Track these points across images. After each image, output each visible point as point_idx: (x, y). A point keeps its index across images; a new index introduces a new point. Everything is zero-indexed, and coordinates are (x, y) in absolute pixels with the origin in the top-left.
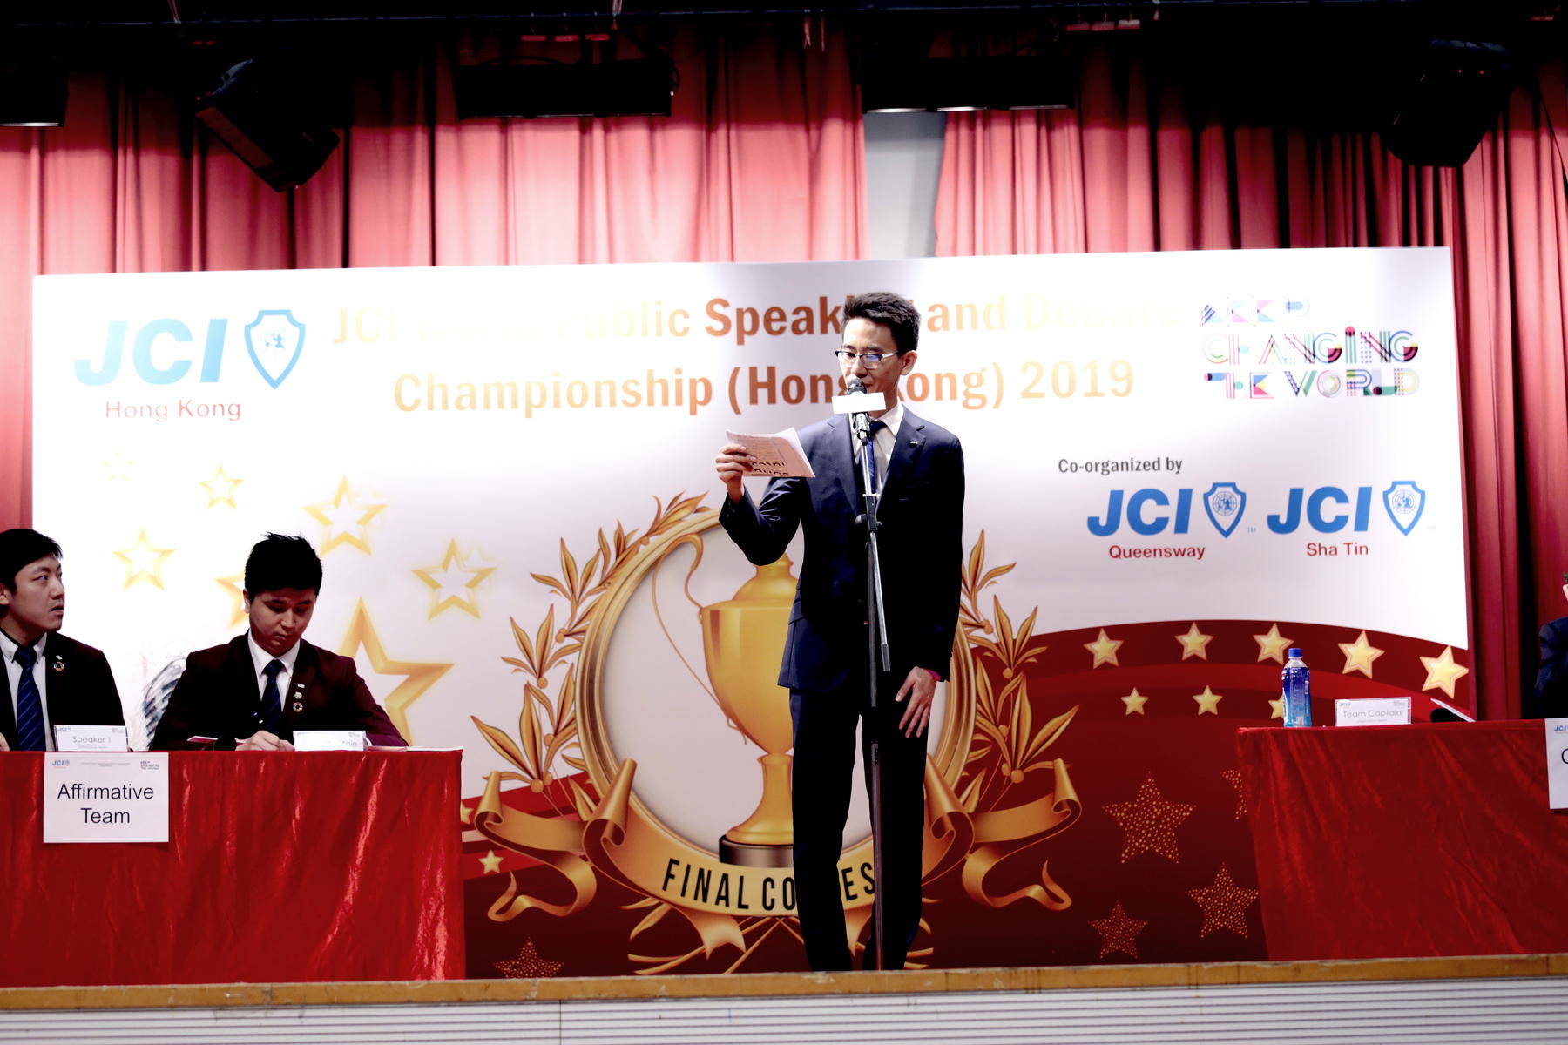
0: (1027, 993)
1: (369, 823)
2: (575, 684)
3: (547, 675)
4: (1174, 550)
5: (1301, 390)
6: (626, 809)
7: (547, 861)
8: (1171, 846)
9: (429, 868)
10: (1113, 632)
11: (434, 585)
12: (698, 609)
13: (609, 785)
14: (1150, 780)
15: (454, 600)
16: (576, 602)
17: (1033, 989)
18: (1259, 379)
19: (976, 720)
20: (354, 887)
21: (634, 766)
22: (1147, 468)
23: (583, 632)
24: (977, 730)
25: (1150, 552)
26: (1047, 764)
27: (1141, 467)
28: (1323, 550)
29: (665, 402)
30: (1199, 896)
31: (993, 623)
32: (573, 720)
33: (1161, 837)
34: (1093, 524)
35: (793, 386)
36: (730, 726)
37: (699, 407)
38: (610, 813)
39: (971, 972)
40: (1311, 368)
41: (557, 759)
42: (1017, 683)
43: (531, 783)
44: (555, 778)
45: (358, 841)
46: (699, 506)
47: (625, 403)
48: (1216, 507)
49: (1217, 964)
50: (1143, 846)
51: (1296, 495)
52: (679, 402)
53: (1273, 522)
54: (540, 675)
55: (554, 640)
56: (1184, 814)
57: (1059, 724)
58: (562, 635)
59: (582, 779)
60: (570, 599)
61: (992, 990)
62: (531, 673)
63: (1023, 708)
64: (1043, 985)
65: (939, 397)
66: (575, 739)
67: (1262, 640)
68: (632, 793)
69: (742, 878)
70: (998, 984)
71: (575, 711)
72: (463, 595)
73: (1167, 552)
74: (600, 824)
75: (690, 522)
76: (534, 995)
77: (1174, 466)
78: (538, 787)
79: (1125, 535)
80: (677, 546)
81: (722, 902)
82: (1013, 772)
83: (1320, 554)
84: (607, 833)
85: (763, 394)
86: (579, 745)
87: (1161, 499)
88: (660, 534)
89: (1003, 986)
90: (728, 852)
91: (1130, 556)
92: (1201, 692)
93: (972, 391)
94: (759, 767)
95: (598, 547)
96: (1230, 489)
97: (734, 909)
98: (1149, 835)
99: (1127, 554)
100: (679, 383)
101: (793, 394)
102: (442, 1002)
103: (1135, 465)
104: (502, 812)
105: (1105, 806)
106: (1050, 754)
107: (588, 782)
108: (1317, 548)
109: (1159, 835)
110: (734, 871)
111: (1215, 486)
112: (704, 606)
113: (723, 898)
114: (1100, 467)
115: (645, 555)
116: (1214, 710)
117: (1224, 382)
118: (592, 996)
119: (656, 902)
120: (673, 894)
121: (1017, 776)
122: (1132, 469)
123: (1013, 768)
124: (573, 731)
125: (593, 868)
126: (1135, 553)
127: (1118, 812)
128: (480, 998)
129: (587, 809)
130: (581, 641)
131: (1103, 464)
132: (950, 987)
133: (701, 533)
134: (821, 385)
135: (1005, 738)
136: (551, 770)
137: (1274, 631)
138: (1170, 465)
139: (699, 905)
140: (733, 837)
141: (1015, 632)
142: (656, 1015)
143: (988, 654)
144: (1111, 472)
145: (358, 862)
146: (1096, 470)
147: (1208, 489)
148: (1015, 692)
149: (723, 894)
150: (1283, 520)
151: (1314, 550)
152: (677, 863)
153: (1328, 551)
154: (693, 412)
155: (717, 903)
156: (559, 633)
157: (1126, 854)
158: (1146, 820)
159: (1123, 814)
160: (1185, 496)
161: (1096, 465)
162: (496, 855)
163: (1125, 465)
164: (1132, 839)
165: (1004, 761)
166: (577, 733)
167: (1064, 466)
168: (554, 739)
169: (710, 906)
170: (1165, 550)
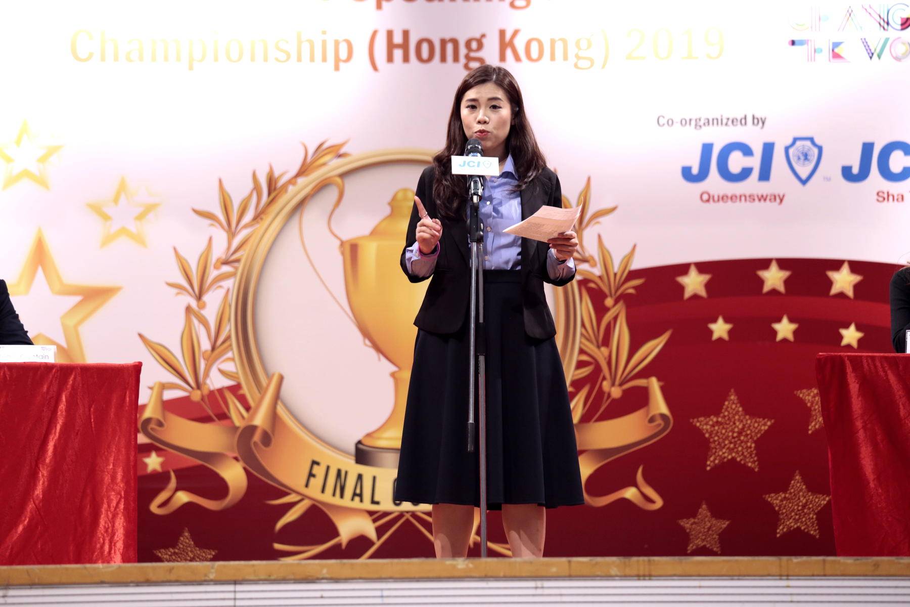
0: (639, 580)
1: (58, 427)
2: (230, 306)
3: (206, 298)
4: (758, 196)
5: (875, 56)
6: (274, 417)
7: (204, 462)
8: (751, 455)
9: (111, 467)
10: (702, 267)
11: (106, 218)
12: (338, 243)
13: (258, 395)
14: (732, 397)
15: (123, 231)
16: (232, 235)
17: (644, 576)
18: (836, 45)
19: (581, 342)
20: (44, 482)
21: (281, 379)
22: (735, 123)
23: (238, 261)
24: (582, 351)
25: (736, 197)
26: (641, 382)
27: (730, 122)
28: (891, 198)
29: (312, 59)
30: (775, 499)
31: (596, 258)
32: (228, 338)
33: (743, 447)
34: (686, 173)
35: (425, 48)
36: (365, 344)
37: (342, 65)
38: (260, 419)
39: (591, 560)
40: (883, 35)
41: (214, 372)
42: (617, 311)
43: (190, 392)
44: (212, 388)
45: (49, 443)
46: (342, 151)
47: (277, 59)
48: (796, 158)
49: (805, 558)
50: (726, 455)
51: (867, 148)
52: (324, 59)
53: (847, 173)
54: (199, 298)
55: (212, 267)
56: (763, 428)
57: (653, 347)
58: (219, 264)
59: (235, 389)
60: (227, 232)
61: (608, 577)
62: (191, 295)
63: (622, 333)
64: (653, 573)
65: (553, 58)
66: (230, 355)
67: (833, 275)
68: (279, 403)
69: (374, 478)
70: (614, 571)
71: (230, 330)
72: (132, 227)
73: (751, 198)
74: (251, 429)
75: (334, 166)
76: (212, 576)
77: (760, 122)
78: (196, 396)
79: (714, 182)
80: (322, 186)
81: (357, 499)
82: (613, 389)
83: (888, 200)
84: (257, 437)
85: (398, 54)
86: (233, 359)
87: (747, 151)
88: (307, 175)
89: (618, 573)
90: (363, 455)
91: (718, 200)
92: (779, 320)
93: (581, 54)
94: (391, 381)
95: (251, 185)
96: (808, 143)
97: (367, 505)
98: (732, 446)
99: (716, 198)
100: (324, 43)
101: (425, 54)
102: (132, 582)
103: (725, 121)
104: (164, 416)
105: (693, 419)
106: (645, 373)
107: (241, 392)
108: (886, 196)
109: (740, 445)
110: (368, 472)
111: (795, 140)
112: (344, 238)
113: (358, 495)
114: (693, 123)
115: (293, 194)
116: (790, 337)
117: (805, 46)
118: (262, 577)
119: (298, 498)
120: (314, 491)
121: (616, 392)
122: (722, 124)
123: (613, 385)
124: (227, 348)
125: (245, 469)
126: (723, 198)
127: (704, 424)
128: (165, 579)
129: (240, 417)
130: (236, 268)
131: (696, 120)
132: (573, 573)
133: (343, 175)
134: (450, 47)
135: (605, 358)
136: (208, 381)
137: (845, 269)
138: (756, 121)
139: (337, 500)
140: (368, 442)
141: (616, 266)
142: (318, 594)
143: (592, 285)
144: (703, 128)
145: (48, 461)
146: (690, 124)
147: (789, 141)
148: (615, 319)
149: (358, 491)
150: (855, 170)
151: (884, 197)
152: (318, 464)
153: (896, 198)
154: (337, 68)
155: (352, 499)
156: (218, 260)
157: (711, 462)
158: (729, 432)
159: (708, 427)
160: (768, 149)
161: (690, 120)
162: (158, 455)
163: (715, 121)
164: (716, 449)
165: (604, 379)
166: (232, 349)
167: (662, 121)
168: (210, 356)
169: (346, 502)
170: (750, 196)
